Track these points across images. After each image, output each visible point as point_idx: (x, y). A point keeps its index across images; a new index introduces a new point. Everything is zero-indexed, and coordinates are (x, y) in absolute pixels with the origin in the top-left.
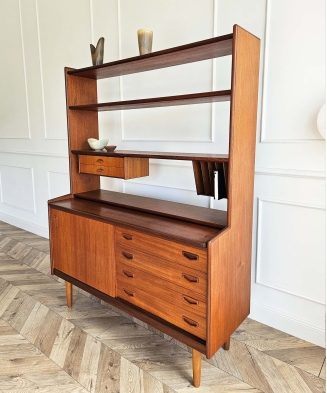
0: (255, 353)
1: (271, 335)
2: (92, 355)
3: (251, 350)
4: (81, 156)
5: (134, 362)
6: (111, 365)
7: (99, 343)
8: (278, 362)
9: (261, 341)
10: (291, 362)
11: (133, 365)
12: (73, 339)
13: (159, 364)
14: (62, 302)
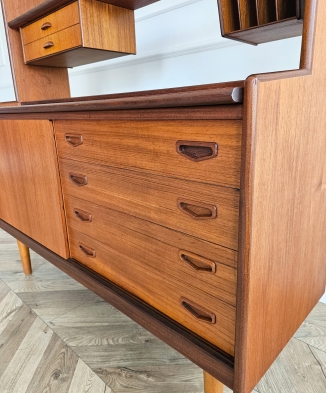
2: (29, 355)
5: (99, 372)
6: (56, 375)
7: (50, 333)
11: (96, 377)
12: (11, 325)
13: (143, 377)
14: (20, 267)
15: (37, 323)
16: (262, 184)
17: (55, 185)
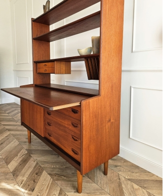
0: (123, 179)
1: (137, 170)
2: (29, 167)
3: (121, 177)
4: (38, 64)
5: (49, 174)
6: (37, 174)
7: (36, 162)
8: (136, 186)
9: (129, 173)
10: (144, 188)
11: (48, 175)
12: (23, 159)
13: (63, 177)
14: (27, 140)
15: (32, 159)
16: (86, 121)
17: (42, 114)
